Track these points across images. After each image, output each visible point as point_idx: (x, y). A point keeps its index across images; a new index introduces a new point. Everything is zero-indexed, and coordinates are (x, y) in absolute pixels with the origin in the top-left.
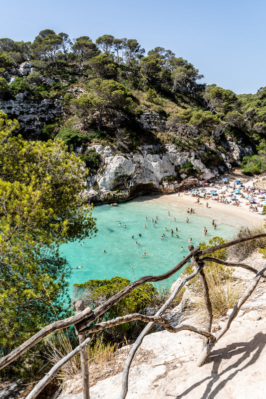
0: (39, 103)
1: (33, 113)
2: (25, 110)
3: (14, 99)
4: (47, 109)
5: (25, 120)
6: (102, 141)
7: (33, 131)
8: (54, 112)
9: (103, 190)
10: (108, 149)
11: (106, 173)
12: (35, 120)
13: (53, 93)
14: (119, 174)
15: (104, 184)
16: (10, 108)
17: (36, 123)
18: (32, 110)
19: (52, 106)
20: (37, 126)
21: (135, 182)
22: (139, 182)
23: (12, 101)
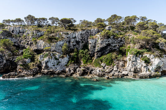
0: (117, 40)
1: (116, 43)
2: (113, 42)
3: (110, 38)
4: (120, 42)
5: (113, 46)
6: (149, 53)
7: (116, 50)
8: (122, 43)
9: (152, 72)
10: (153, 56)
11: (153, 65)
12: (116, 46)
13: (121, 36)
14: (158, 66)
15: (152, 69)
16: (109, 41)
17: (117, 47)
18: (115, 42)
19: (121, 41)
20: (117, 48)
21: (162, 69)
22: (164, 69)
23: (110, 39)
